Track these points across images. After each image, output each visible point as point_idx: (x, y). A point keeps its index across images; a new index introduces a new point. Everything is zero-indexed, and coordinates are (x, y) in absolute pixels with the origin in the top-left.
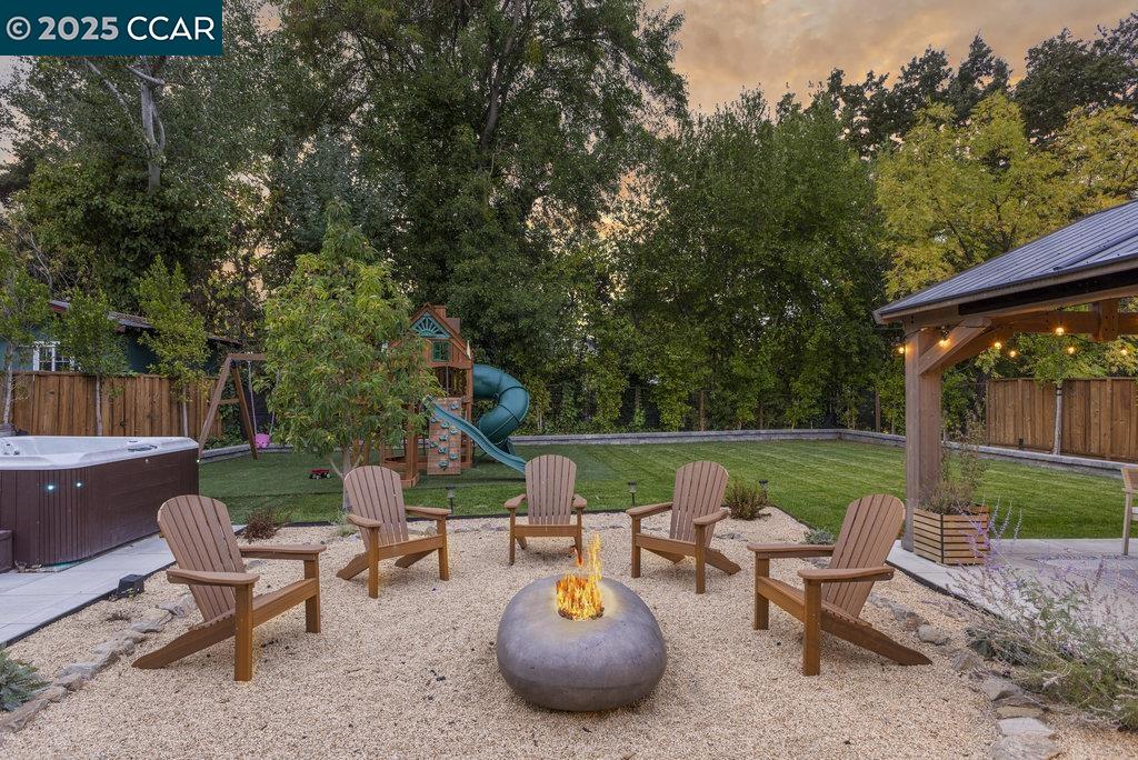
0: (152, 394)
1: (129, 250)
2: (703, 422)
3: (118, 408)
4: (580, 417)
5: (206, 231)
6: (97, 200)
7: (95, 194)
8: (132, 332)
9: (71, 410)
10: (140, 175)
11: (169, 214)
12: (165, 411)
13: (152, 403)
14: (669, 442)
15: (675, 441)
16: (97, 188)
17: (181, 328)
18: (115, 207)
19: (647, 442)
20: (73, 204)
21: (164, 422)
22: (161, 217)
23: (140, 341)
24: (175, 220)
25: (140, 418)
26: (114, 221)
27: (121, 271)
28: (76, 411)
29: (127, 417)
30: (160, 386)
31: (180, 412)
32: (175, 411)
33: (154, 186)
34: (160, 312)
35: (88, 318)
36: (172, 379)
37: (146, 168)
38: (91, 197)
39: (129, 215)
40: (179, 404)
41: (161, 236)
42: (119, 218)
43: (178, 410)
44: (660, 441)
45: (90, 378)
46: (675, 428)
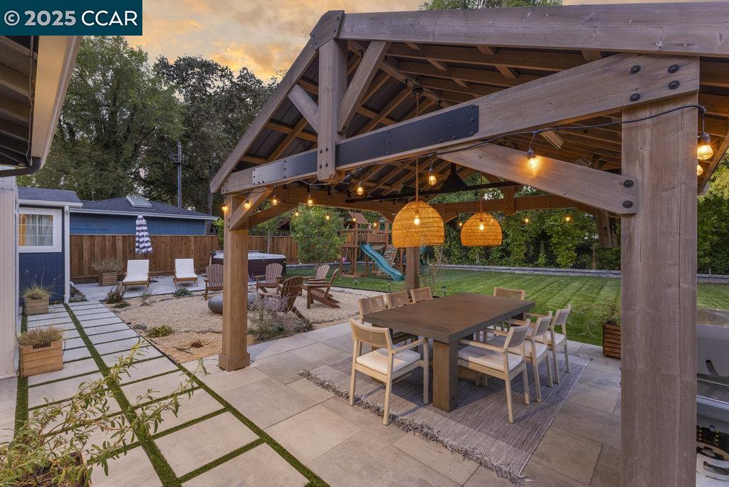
2: (594, 264)
4: (502, 257)
14: (557, 274)
15: (562, 274)
19: (541, 273)
44: (550, 273)
46: (566, 266)
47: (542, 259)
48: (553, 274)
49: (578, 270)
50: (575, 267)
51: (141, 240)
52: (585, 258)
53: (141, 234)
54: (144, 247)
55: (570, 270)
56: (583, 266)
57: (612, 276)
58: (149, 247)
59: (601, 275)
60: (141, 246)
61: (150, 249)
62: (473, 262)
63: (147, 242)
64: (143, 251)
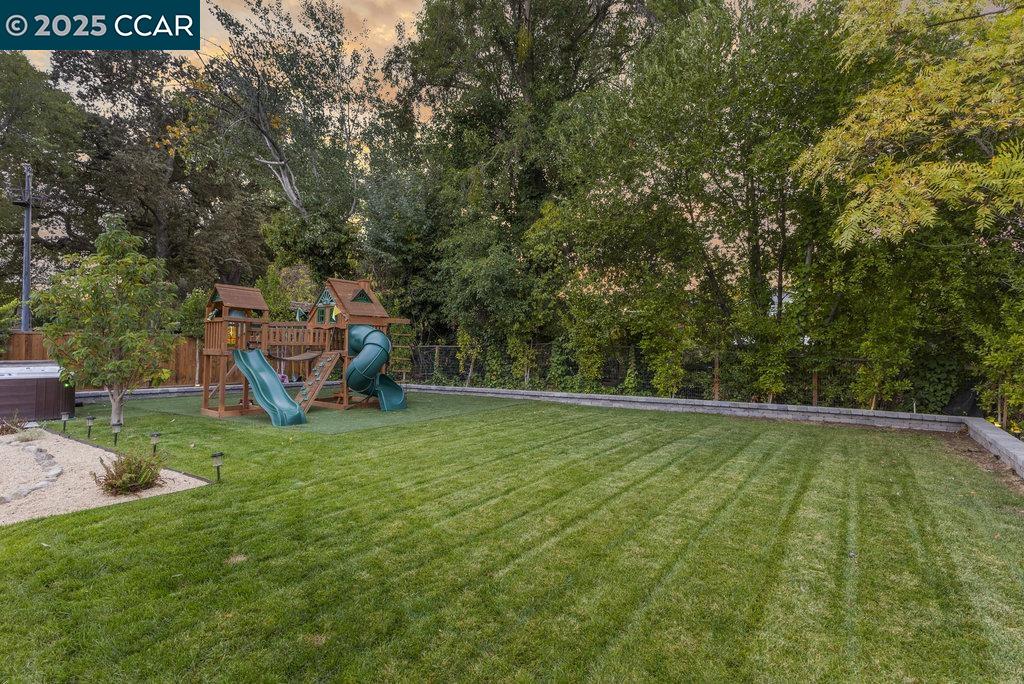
2: (717, 389)
46: (666, 393)
47: (630, 380)
48: (643, 407)
49: (683, 401)
50: (680, 394)
52: (703, 379)
55: (673, 400)
56: (696, 393)
57: (740, 413)
59: (722, 411)
62: (518, 383)
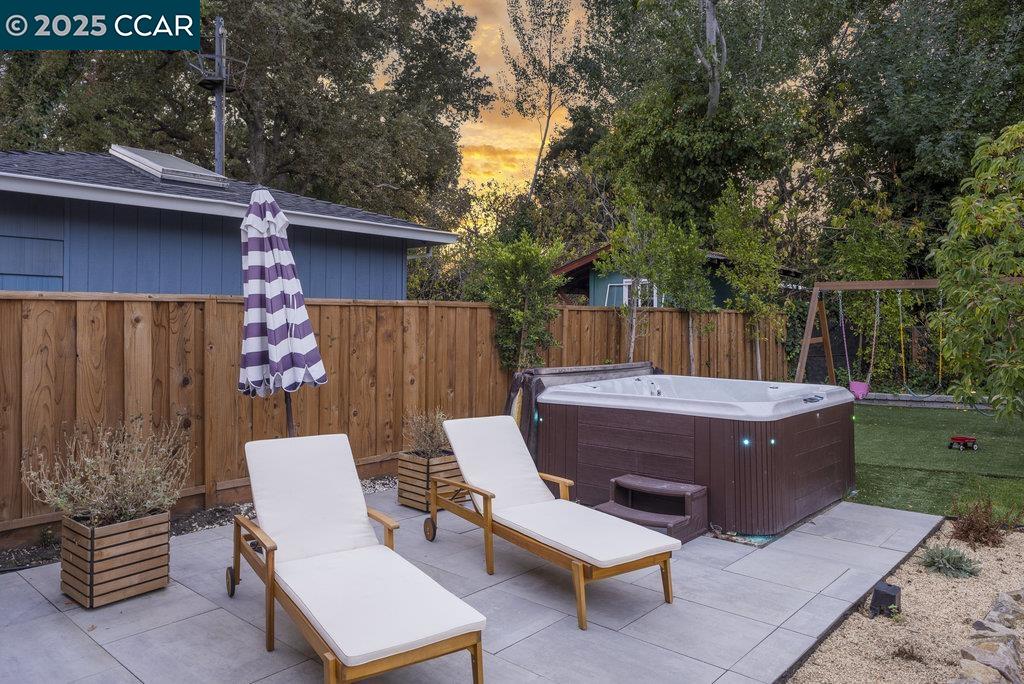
0: (730, 331)
1: (689, 181)
3: (705, 346)
5: (765, 146)
6: (665, 135)
7: (663, 129)
8: (713, 264)
9: (671, 347)
10: (702, 99)
11: (727, 135)
12: (740, 350)
13: (730, 341)
16: (666, 123)
17: (754, 256)
18: (681, 139)
20: (645, 143)
21: (740, 363)
22: (721, 139)
23: (718, 273)
24: (731, 141)
25: (721, 356)
26: (677, 153)
27: (681, 204)
28: (675, 348)
29: (711, 356)
30: (737, 321)
31: (753, 352)
32: (748, 351)
33: (714, 109)
34: (735, 240)
35: (682, 252)
36: (748, 315)
37: (706, 91)
38: (659, 133)
39: (691, 144)
40: (752, 342)
41: (719, 161)
42: (682, 149)
43: (752, 348)
45: (684, 314)
51: (275, 321)
53: (273, 289)
54: (292, 360)
58: (310, 359)
60: (277, 353)
61: (318, 370)
63: (301, 331)
64: (288, 378)
